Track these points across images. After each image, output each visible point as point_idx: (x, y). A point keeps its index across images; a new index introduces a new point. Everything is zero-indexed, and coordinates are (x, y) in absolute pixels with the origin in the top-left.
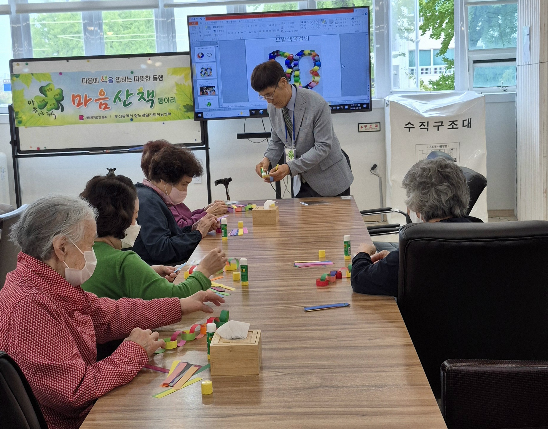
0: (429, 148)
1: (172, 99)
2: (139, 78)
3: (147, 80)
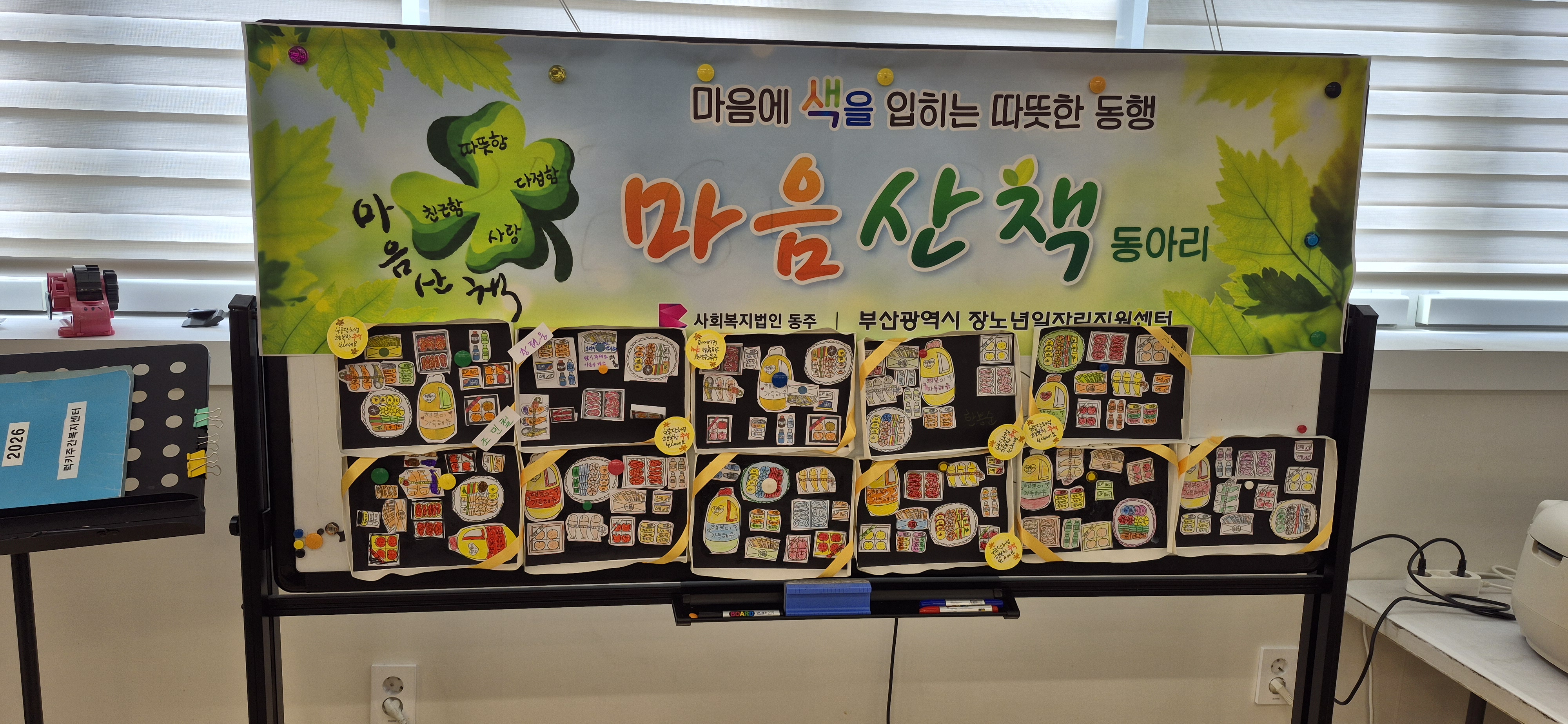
1: (1190, 236)
2: (1023, 104)
3: (1062, 122)
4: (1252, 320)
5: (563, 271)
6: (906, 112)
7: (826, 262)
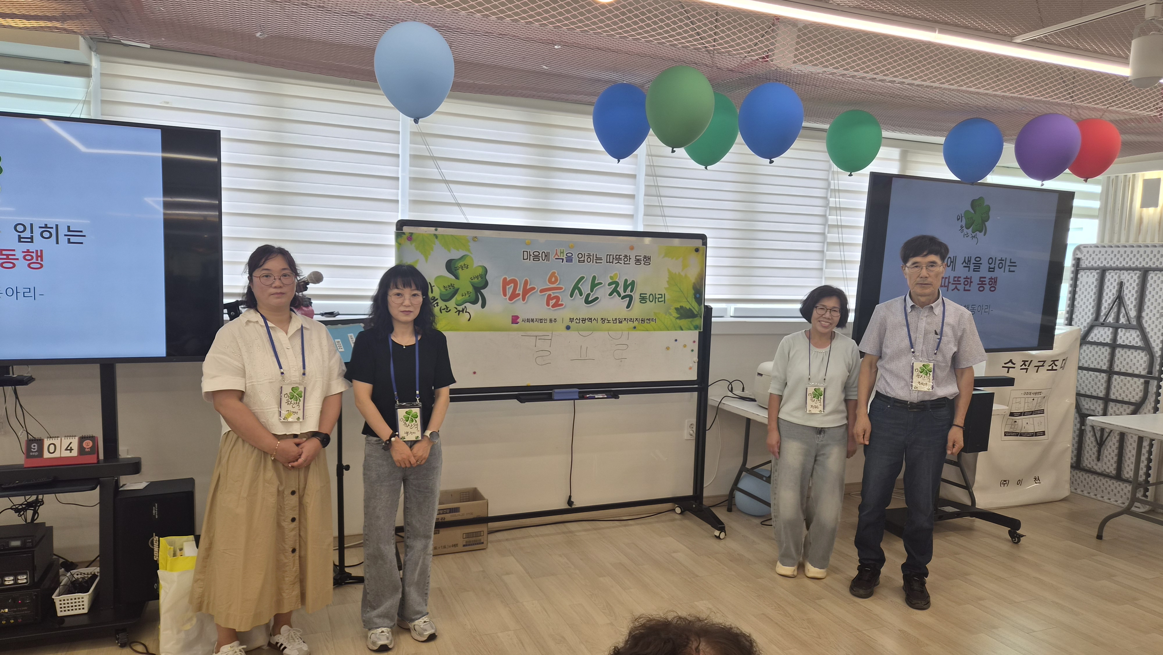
1: (660, 296)
2: (614, 257)
3: (626, 263)
4: (678, 320)
5: (483, 305)
6: (582, 259)
7: (560, 303)
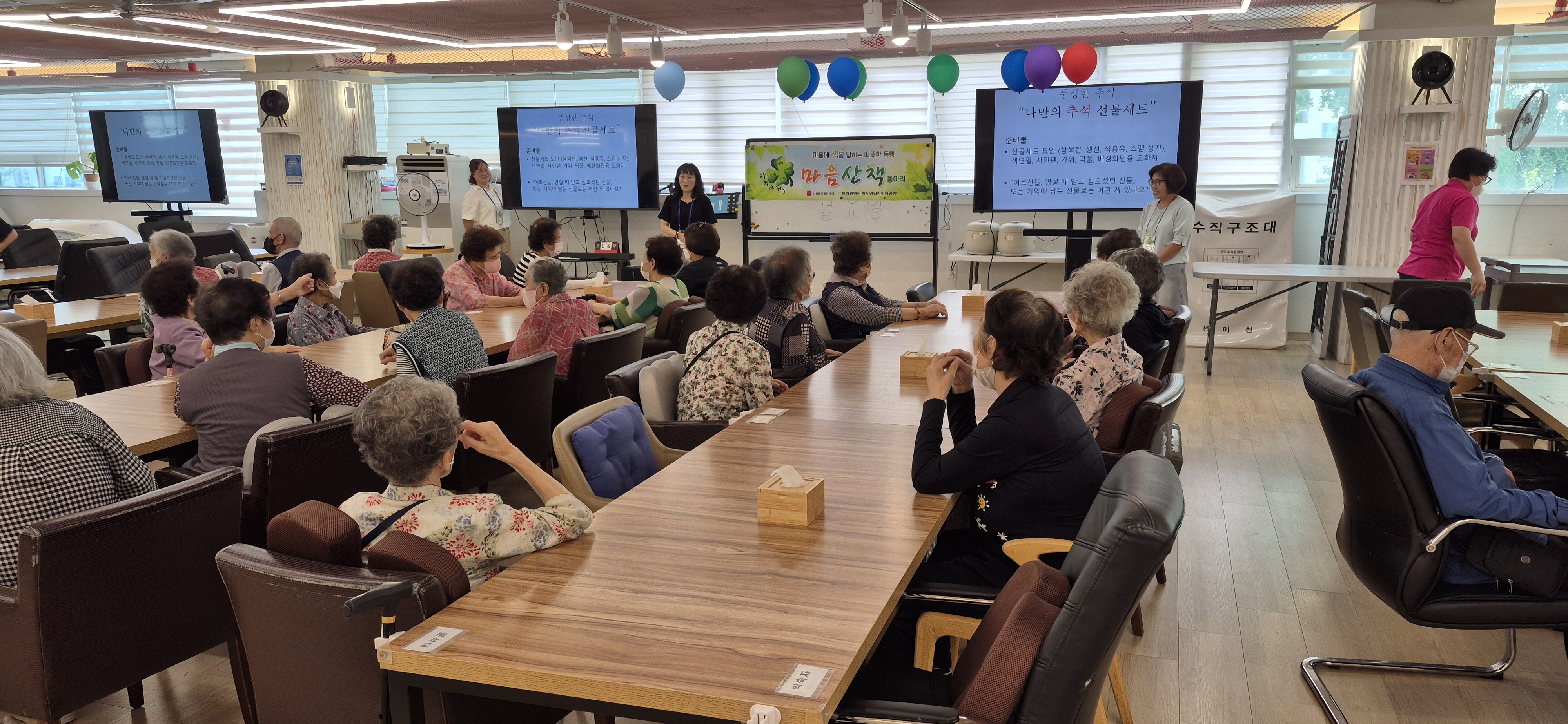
0: (1220, 253)
1: (902, 177)
2: (870, 153)
3: (877, 156)
4: (915, 193)
6: (850, 156)
7: (836, 183)
